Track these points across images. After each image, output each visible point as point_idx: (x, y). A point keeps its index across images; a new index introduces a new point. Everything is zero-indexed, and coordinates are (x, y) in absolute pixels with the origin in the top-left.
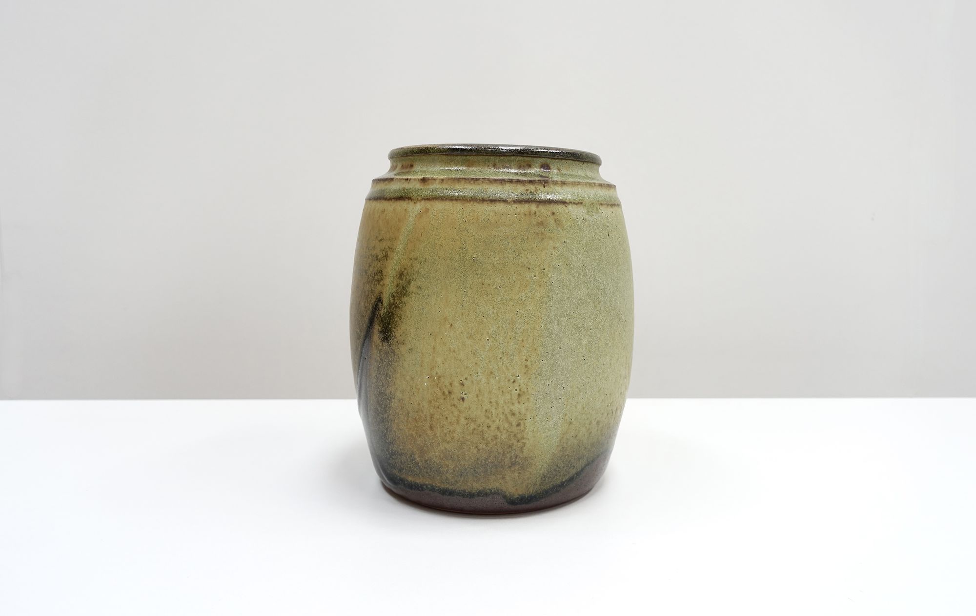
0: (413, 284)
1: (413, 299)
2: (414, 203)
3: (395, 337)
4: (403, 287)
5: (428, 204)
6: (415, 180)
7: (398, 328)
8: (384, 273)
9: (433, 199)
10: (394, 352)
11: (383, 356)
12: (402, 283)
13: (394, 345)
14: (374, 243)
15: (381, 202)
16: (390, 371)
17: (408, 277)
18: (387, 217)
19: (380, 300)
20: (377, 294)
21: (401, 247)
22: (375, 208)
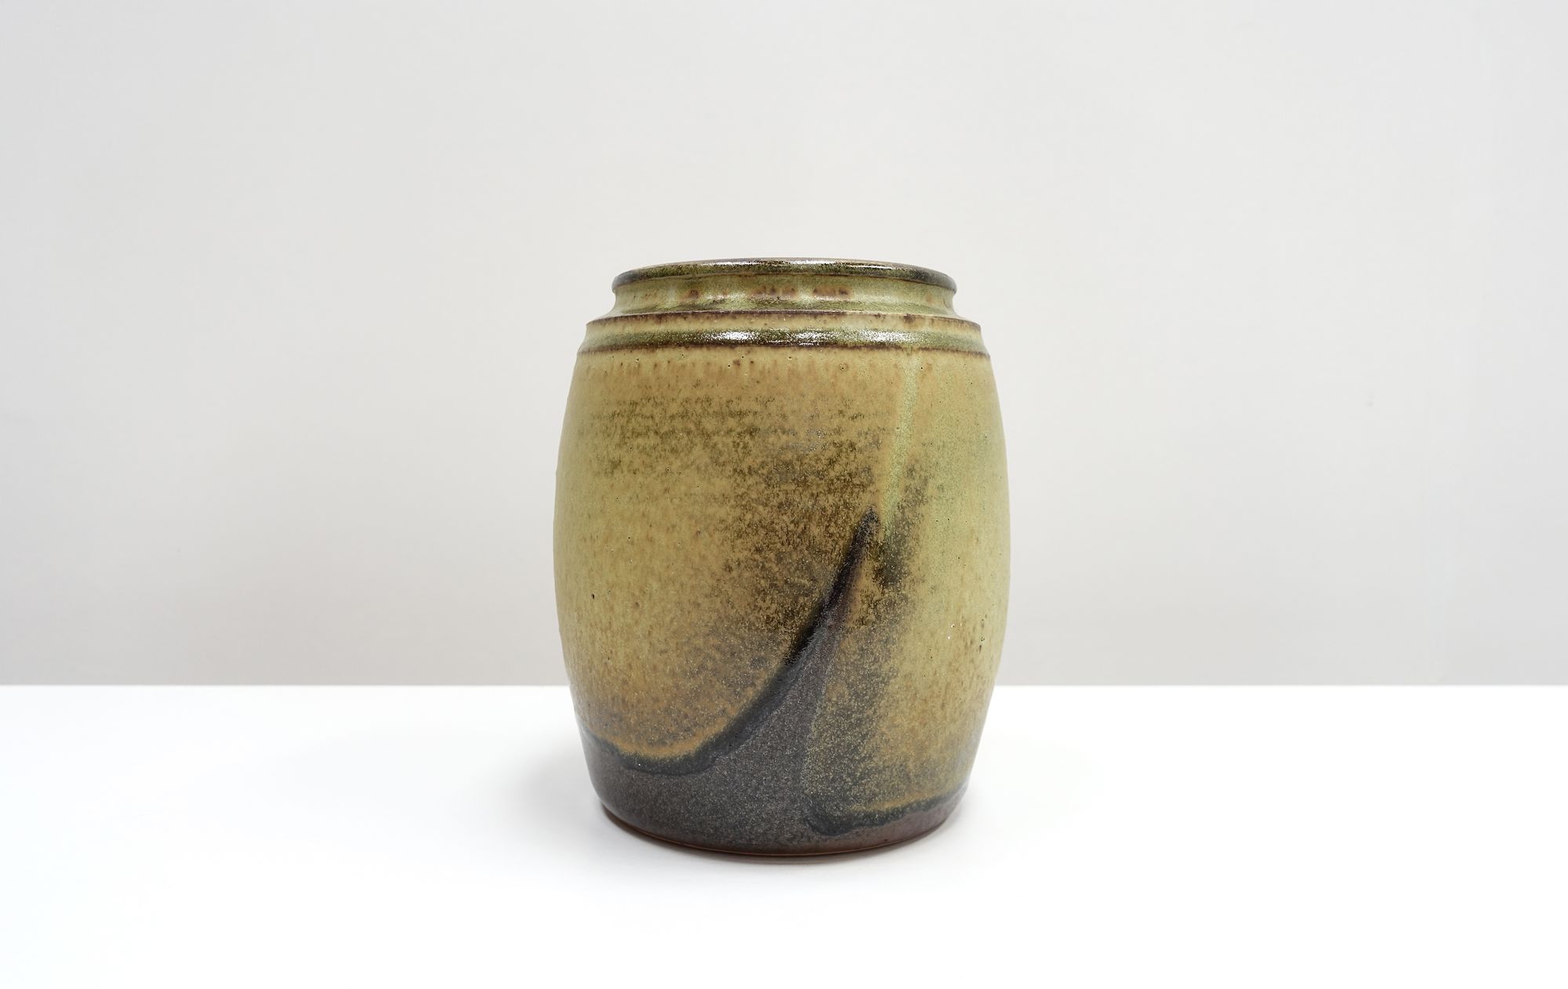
0: (931, 482)
1: (934, 506)
2: (908, 354)
3: (910, 573)
4: (917, 491)
5: (929, 357)
6: (892, 317)
7: (915, 558)
8: (875, 471)
9: (933, 349)
10: (906, 598)
11: (882, 610)
12: (915, 483)
13: (907, 587)
14: (836, 422)
15: (829, 351)
16: (894, 632)
17: (922, 473)
18: (860, 378)
19: (871, 517)
20: (863, 508)
21: (903, 426)
22: (813, 362)
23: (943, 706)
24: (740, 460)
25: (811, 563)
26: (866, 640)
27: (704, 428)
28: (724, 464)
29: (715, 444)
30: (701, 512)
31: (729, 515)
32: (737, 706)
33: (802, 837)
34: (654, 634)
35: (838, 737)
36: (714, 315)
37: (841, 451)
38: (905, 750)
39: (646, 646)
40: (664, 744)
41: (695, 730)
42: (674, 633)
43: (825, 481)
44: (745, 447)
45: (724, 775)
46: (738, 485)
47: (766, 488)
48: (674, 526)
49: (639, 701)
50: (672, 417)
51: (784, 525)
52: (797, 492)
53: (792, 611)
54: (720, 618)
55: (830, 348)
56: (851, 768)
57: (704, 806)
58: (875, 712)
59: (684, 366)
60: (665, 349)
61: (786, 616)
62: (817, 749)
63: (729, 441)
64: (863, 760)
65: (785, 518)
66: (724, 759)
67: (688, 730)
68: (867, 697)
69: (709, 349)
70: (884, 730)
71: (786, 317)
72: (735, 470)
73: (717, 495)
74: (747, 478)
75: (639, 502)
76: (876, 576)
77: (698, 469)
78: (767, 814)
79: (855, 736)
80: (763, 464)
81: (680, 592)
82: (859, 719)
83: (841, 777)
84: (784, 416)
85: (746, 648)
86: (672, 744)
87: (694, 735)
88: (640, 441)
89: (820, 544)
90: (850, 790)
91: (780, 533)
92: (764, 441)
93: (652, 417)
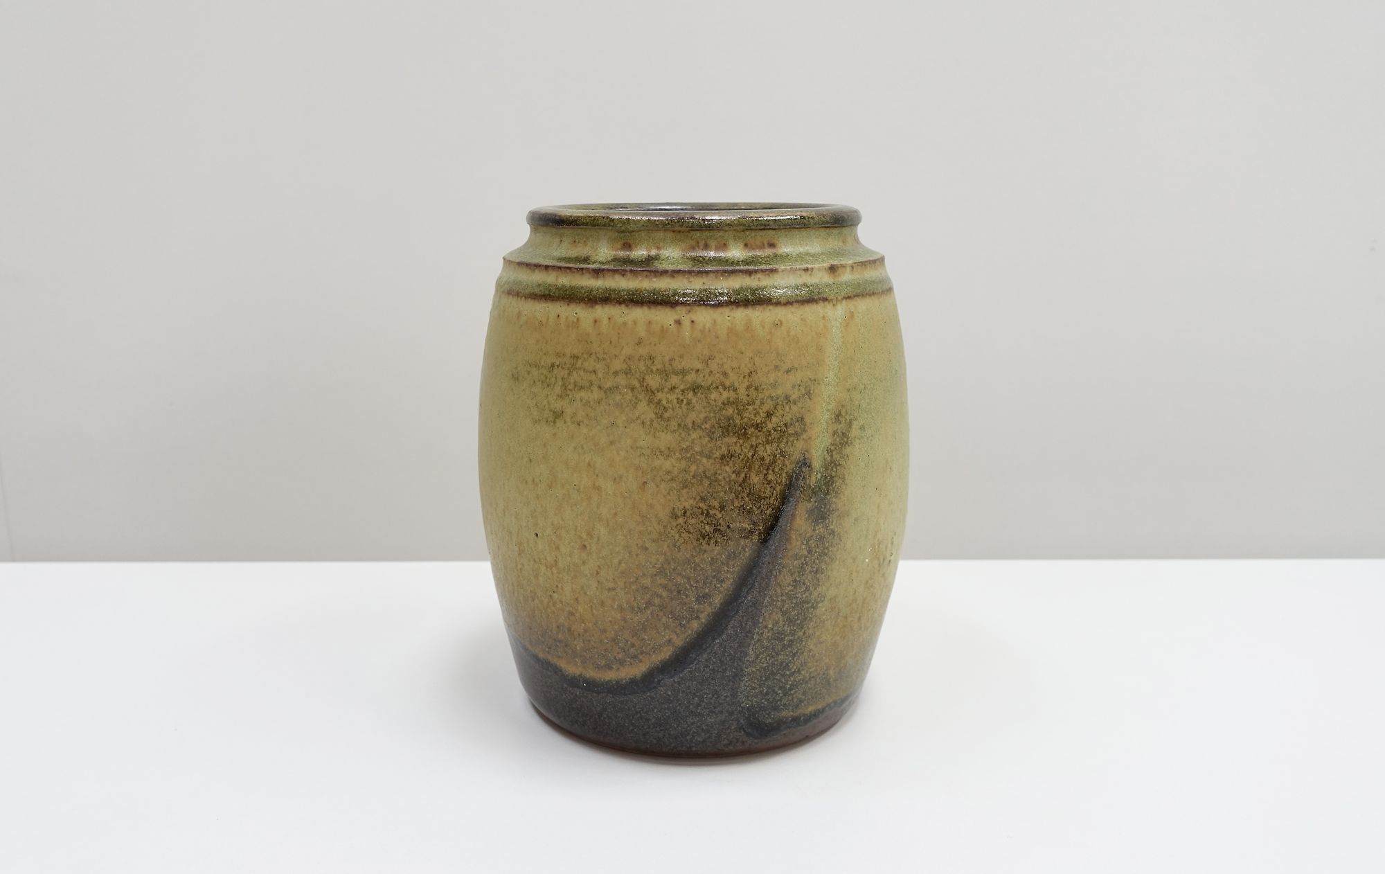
0: (855, 425)
1: (857, 446)
2: (834, 305)
3: (837, 510)
4: (843, 433)
5: (851, 305)
6: (819, 269)
7: (841, 495)
8: (808, 420)
9: (855, 296)
10: (833, 532)
11: (813, 545)
12: (841, 427)
13: (834, 522)
14: (772, 377)
15: (764, 309)
16: (823, 563)
17: (847, 417)
18: (792, 333)
19: (805, 463)
20: (796, 456)
21: (831, 375)
22: (750, 320)
23: (859, 619)
24: (684, 415)
25: (751, 508)
26: (799, 572)
27: (648, 385)
28: (669, 419)
29: (660, 401)
30: (647, 464)
31: (674, 467)
32: (683, 636)
33: (737, 742)
34: (602, 573)
35: (772, 657)
36: (652, 274)
37: (777, 404)
38: (827, 661)
39: (594, 585)
40: (611, 668)
41: (641, 657)
42: (623, 573)
43: (764, 432)
44: (689, 403)
45: (668, 695)
46: (683, 439)
47: (709, 441)
48: (621, 477)
49: (586, 631)
50: (616, 373)
51: (726, 475)
52: (738, 444)
53: (734, 552)
54: (667, 560)
55: (765, 306)
56: (782, 682)
57: (648, 720)
58: (804, 633)
59: (625, 324)
60: (604, 306)
61: (729, 557)
62: (754, 669)
63: (673, 397)
64: (793, 674)
65: (727, 468)
66: (668, 681)
67: (634, 657)
68: (799, 622)
69: (649, 308)
70: (811, 647)
71: (722, 275)
72: (679, 425)
73: (663, 448)
74: (691, 432)
75: (584, 453)
76: (809, 516)
77: (643, 423)
78: (707, 725)
79: (787, 655)
80: (706, 420)
81: (629, 537)
82: (790, 641)
83: (774, 691)
84: (725, 374)
85: (692, 586)
86: (618, 669)
87: (641, 661)
88: (583, 394)
89: (760, 491)
90: (781, 700)
91: (723, 483)
92: (706, 398)
93: (594, 372)
